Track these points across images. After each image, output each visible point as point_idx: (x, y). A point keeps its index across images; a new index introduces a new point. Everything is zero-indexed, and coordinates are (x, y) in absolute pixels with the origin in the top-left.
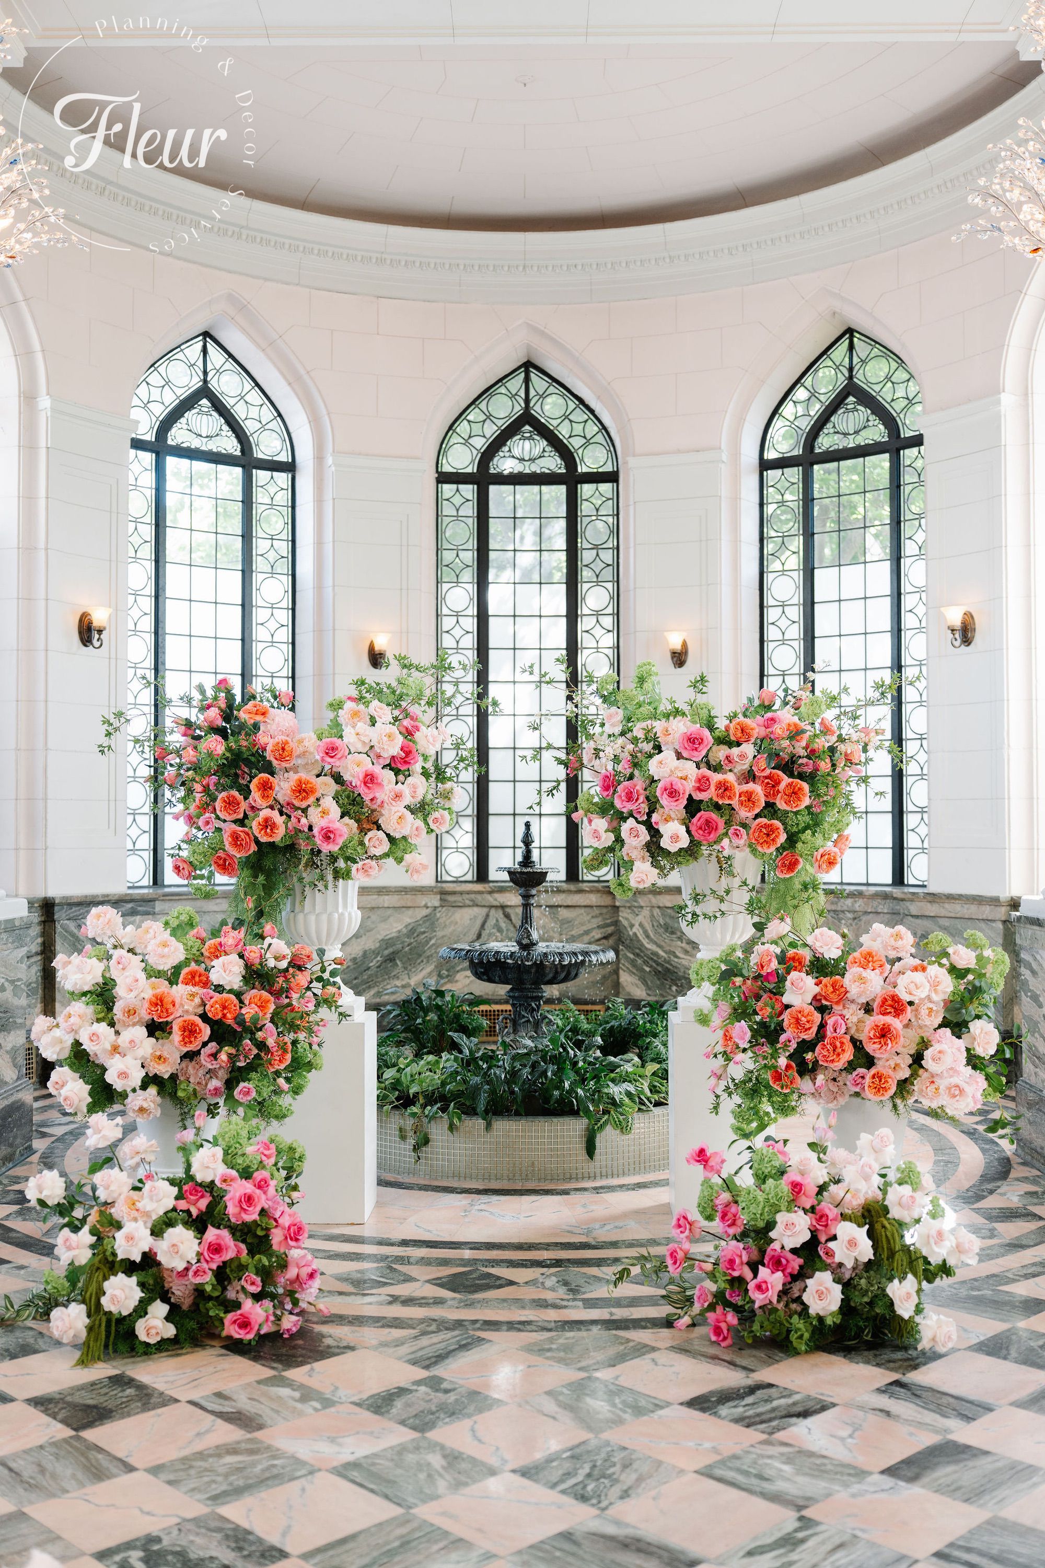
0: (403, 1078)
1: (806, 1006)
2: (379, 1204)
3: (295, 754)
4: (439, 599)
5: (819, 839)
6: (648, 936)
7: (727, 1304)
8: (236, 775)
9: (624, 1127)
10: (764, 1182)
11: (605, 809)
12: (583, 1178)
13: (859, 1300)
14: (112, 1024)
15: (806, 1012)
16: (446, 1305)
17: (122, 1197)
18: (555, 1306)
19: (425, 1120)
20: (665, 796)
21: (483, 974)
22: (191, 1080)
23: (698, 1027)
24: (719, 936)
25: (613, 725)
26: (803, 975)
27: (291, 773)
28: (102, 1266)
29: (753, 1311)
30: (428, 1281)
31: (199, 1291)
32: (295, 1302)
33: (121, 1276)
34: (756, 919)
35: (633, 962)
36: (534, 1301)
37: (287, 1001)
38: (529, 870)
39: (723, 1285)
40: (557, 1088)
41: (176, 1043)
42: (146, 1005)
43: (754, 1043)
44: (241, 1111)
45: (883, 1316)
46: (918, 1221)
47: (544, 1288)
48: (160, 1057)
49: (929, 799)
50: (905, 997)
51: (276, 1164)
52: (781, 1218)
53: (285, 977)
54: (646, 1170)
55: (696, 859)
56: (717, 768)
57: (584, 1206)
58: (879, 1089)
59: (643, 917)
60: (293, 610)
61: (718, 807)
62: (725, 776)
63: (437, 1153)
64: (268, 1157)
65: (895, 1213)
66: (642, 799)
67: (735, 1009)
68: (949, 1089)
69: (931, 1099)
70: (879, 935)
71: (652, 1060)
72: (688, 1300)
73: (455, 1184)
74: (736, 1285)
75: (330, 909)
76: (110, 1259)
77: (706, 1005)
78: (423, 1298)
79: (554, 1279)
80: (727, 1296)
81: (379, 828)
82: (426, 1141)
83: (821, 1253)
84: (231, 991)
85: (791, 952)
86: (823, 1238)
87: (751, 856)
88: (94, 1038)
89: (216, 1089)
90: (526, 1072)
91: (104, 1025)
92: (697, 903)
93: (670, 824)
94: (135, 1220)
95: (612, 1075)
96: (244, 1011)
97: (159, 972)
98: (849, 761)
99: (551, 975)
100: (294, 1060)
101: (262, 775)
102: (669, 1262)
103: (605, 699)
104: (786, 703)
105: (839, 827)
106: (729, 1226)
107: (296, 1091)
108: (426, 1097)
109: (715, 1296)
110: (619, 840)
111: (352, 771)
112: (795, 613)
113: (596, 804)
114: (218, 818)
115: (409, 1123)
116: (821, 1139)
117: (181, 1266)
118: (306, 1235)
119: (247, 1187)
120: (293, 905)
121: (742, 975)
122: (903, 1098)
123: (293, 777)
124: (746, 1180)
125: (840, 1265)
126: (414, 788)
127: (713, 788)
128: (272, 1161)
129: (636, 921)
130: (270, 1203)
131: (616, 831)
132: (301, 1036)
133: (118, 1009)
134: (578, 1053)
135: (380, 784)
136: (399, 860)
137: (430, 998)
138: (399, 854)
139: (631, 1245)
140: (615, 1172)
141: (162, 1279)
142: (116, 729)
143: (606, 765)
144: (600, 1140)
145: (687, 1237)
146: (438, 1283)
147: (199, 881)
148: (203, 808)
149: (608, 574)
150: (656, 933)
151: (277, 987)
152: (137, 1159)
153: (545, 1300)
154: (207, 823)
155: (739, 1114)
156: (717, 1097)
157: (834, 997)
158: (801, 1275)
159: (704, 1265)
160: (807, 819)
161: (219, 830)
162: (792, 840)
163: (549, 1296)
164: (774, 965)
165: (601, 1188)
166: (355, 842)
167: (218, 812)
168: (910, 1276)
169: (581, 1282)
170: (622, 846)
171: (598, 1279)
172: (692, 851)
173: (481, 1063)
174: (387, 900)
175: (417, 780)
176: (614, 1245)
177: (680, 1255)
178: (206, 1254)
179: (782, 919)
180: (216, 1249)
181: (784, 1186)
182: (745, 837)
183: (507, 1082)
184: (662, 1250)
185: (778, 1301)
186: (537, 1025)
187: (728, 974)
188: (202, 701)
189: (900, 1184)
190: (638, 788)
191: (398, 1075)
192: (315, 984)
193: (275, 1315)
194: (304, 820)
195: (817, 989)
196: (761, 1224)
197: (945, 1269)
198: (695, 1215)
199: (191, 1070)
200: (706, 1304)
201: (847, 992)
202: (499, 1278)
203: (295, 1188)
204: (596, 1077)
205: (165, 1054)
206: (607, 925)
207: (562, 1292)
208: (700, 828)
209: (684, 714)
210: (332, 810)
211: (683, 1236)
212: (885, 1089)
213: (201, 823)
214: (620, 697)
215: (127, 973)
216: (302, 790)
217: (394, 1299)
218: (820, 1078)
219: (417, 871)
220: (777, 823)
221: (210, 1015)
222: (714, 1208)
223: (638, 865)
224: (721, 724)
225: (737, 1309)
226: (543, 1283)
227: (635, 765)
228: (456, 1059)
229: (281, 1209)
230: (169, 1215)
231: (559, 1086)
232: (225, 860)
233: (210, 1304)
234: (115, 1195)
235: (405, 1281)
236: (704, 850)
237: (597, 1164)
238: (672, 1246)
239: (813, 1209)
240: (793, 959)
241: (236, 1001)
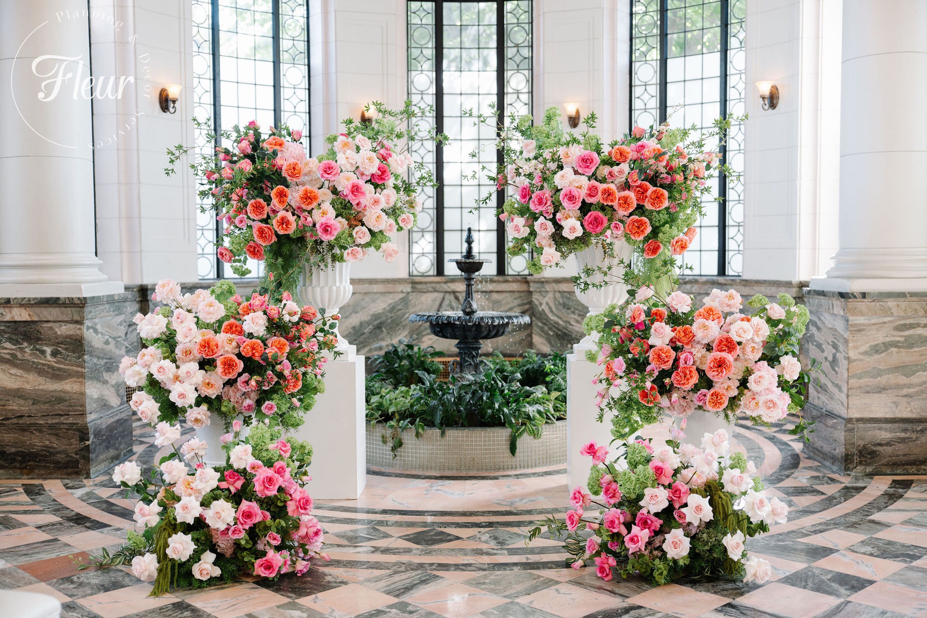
0: (384, 402)
1: (665, 346)
2: (368, 486)
3: (302, 173)
4: (409, 82)
5: (675, 230)
6: (552, 311)
7: (609, 551)
8: (262, 188)
9: (535, 434)
10: (636, 467)
11: (523, 211)
12: (508, 468)
13: (702, 548)
14: (174, 361)
15: (665, 351)
16: (412, 554)
17: (181, 480)
18: (488, 554)
19: (399, 430)
20: (566, 200)
21: (439, 332)
22: (232, 400)
23: (589, 363)
24: (603, 301)
25: (529, 152)
26: (663, 324)
27: (301, 186)
28: (167, 528)
29: (626, 556)
30: (400, 537)
31: (237, 544)
32: (306, 552)
33: (180, 534)
34: (629, 287)
35: (542, 329)
36: (473, 550)
37: (298, 345)
38: (471, 260)
39: (606, 538)
40: (490, 408)
41: (220, 374)
42: (198, 347)
43: (628, 372)
44: (267, 421)
45: (719, 560)
46: (744, 493)
47: (481, 541)
48: (208, 384)
49: (744, 216)
50: (736, 339)
51: (291, 457)
52: (648, 492)
53: (297, 328)
54: (551, 463)
55: (587, 245)
56: (603, 180)
57: (509, 487)
58: (716, 402)
59: (549, 298)
60: (309, 89)
61: (603, 208)
62: (608, 185)
63: (408, 452)
64: (285, 452)
65: (728, 488)
66: (549, 203)
67: (615, 350)
68: (766, 403)
69: (753, 410)
70: (717, 297)
71: (555, 390)
72: (581, 549)
73: (420, 473)
74: (616, 538)
75: (330, 283)
76: (173, 523)
77: (594, 348)
78: (396, 549)
79: (488, 535)
80: (609, 546)
81: (363, 224)
82: (400, 444)
83: (676, 516)
84: (258, 338)
85: (654, 309)
86: (677, 506)
87: (626, 243)
88: (161, 370)
89: (249, 406)
90: (468, 397)
91: (168, 361)
92: (588, 275)
93: (569, 220)
94: (190, 495)
95: (528, 400)
96: (267, 351)
97: (208, 324)
98: (697, 177)
99: (486, 333)
100: (304, 386)
101: (279, 186)
102: (568, 523)
103: (523, 133)
104: (652, 136)
105: (689, 222)
106: (610, 498)
107: (307, 408)
108: (400, 414)
109: (600, 546)
110: (533, 233)
111: (344, 185)
112: (654, 90)
113: (517, 209)
114: (249, 218)
115: (388, 432)
116: (675, 438)
117: (223, 527)
118: (312, 505)
119: (270, 472)
120: (305, 281)
121: (620, 324)
122: (733, 410)
123: (302, 189)
124: (622, 466)
125: (689, 524)
126: (388, 197)
127: (600, 194)
128: (288, 455)
129: (544, 301)
130: (286, 483)
131: (531, 227)
132: (309, 370)
133: (178, 350)
134: (504, 384)
135: (363, 193)
136: (378, 248)
137: (404, 350)
138: (378, 243)
139: (541, 512)
140: (530, 464)
141: (211, 536)
142: (177, 158)
143: (523, 181)
144: (520, 443)
145: (581, 506)
146: (408, 539)
147: (237, 263)
148: (239, 211)
149: (525, 64)
150: (557, 309)
151: (291, 335)
152: (192, 454)
153: (481, 550)
154: (241, 221)
155: (616, 422)
156: (602, 410)
157: (685, 340)
158: (661, 532)
159: (593, 525)
160: (666, 217)
161: (250, 227)
162: (656, 231)
163: (484, 547)
164: (643, 317)
165: (520, 475)
166: (346, 234)
167: (249, 214)
168: (739, 531)
169: (506, 537)
170: (535, 237)
171: (519, 535)
172: (583, 240)
173: (437, 391)
174: (376, 288)
175: (390, 191)
176: (529, 512)
177: (576, 518)
178: (241, 519)
179: (648, 286)
180: (248, 515)
181: (650, 470)
182: (622, 229)
183: (455, 403)
184: (563, 516)
185: (645, 550)
186: (476, 367)
187: (609, 325)
188: (237, 137)
189: (732, 468)
190: (546, 195)
191: (381, 400)
192: (319, 334)
193: (292, 560)
194: (309, 219)
195: (673, 334)
196: (633, 496)
197: (762, 527)
198: (586, 491)
199: (231, 393)
200: (594, 552)
201: (694, 336)
202: (449, 535)
203: (305, 474)
204: (517, 401)
205: (212, 382)
206: (524, 304)
207: (493, 544)
208: (591, 223)
209: (579, 143)
210: (329, 212)
211: (578, 505)
212: (721, 404)
213: (237, 221)
214: (534, 131)
215: (183, 325)
216: (308, 197)
217: (376, 550)
218: (675, 396)
219: (390, 255)
220: (645, 219)
221: (243, 354)
222: (600, 486)
223: (546, 250)
224: (606, 149)
225: (616, 555)
226: (480, 539)
227: (545, 179)
228: (420, 389)
229: (295, 487)
230: (216, 492)
231: (491, 407)
232: (255, 248)
233: (245, 553)
234: (176, 478)
235: (384, 537)
236: (593, 241)
237: (518, 459)
238: (569, 512)
239: (670, 486)
240: (656, 314)
241: (262, 344)
